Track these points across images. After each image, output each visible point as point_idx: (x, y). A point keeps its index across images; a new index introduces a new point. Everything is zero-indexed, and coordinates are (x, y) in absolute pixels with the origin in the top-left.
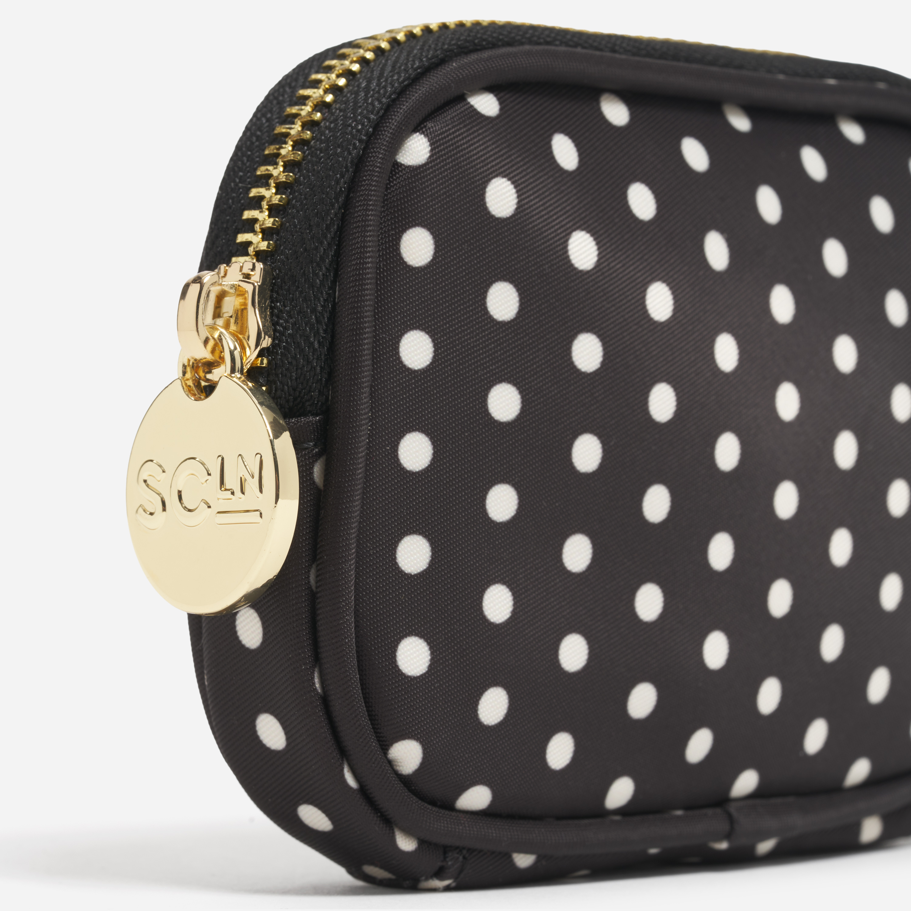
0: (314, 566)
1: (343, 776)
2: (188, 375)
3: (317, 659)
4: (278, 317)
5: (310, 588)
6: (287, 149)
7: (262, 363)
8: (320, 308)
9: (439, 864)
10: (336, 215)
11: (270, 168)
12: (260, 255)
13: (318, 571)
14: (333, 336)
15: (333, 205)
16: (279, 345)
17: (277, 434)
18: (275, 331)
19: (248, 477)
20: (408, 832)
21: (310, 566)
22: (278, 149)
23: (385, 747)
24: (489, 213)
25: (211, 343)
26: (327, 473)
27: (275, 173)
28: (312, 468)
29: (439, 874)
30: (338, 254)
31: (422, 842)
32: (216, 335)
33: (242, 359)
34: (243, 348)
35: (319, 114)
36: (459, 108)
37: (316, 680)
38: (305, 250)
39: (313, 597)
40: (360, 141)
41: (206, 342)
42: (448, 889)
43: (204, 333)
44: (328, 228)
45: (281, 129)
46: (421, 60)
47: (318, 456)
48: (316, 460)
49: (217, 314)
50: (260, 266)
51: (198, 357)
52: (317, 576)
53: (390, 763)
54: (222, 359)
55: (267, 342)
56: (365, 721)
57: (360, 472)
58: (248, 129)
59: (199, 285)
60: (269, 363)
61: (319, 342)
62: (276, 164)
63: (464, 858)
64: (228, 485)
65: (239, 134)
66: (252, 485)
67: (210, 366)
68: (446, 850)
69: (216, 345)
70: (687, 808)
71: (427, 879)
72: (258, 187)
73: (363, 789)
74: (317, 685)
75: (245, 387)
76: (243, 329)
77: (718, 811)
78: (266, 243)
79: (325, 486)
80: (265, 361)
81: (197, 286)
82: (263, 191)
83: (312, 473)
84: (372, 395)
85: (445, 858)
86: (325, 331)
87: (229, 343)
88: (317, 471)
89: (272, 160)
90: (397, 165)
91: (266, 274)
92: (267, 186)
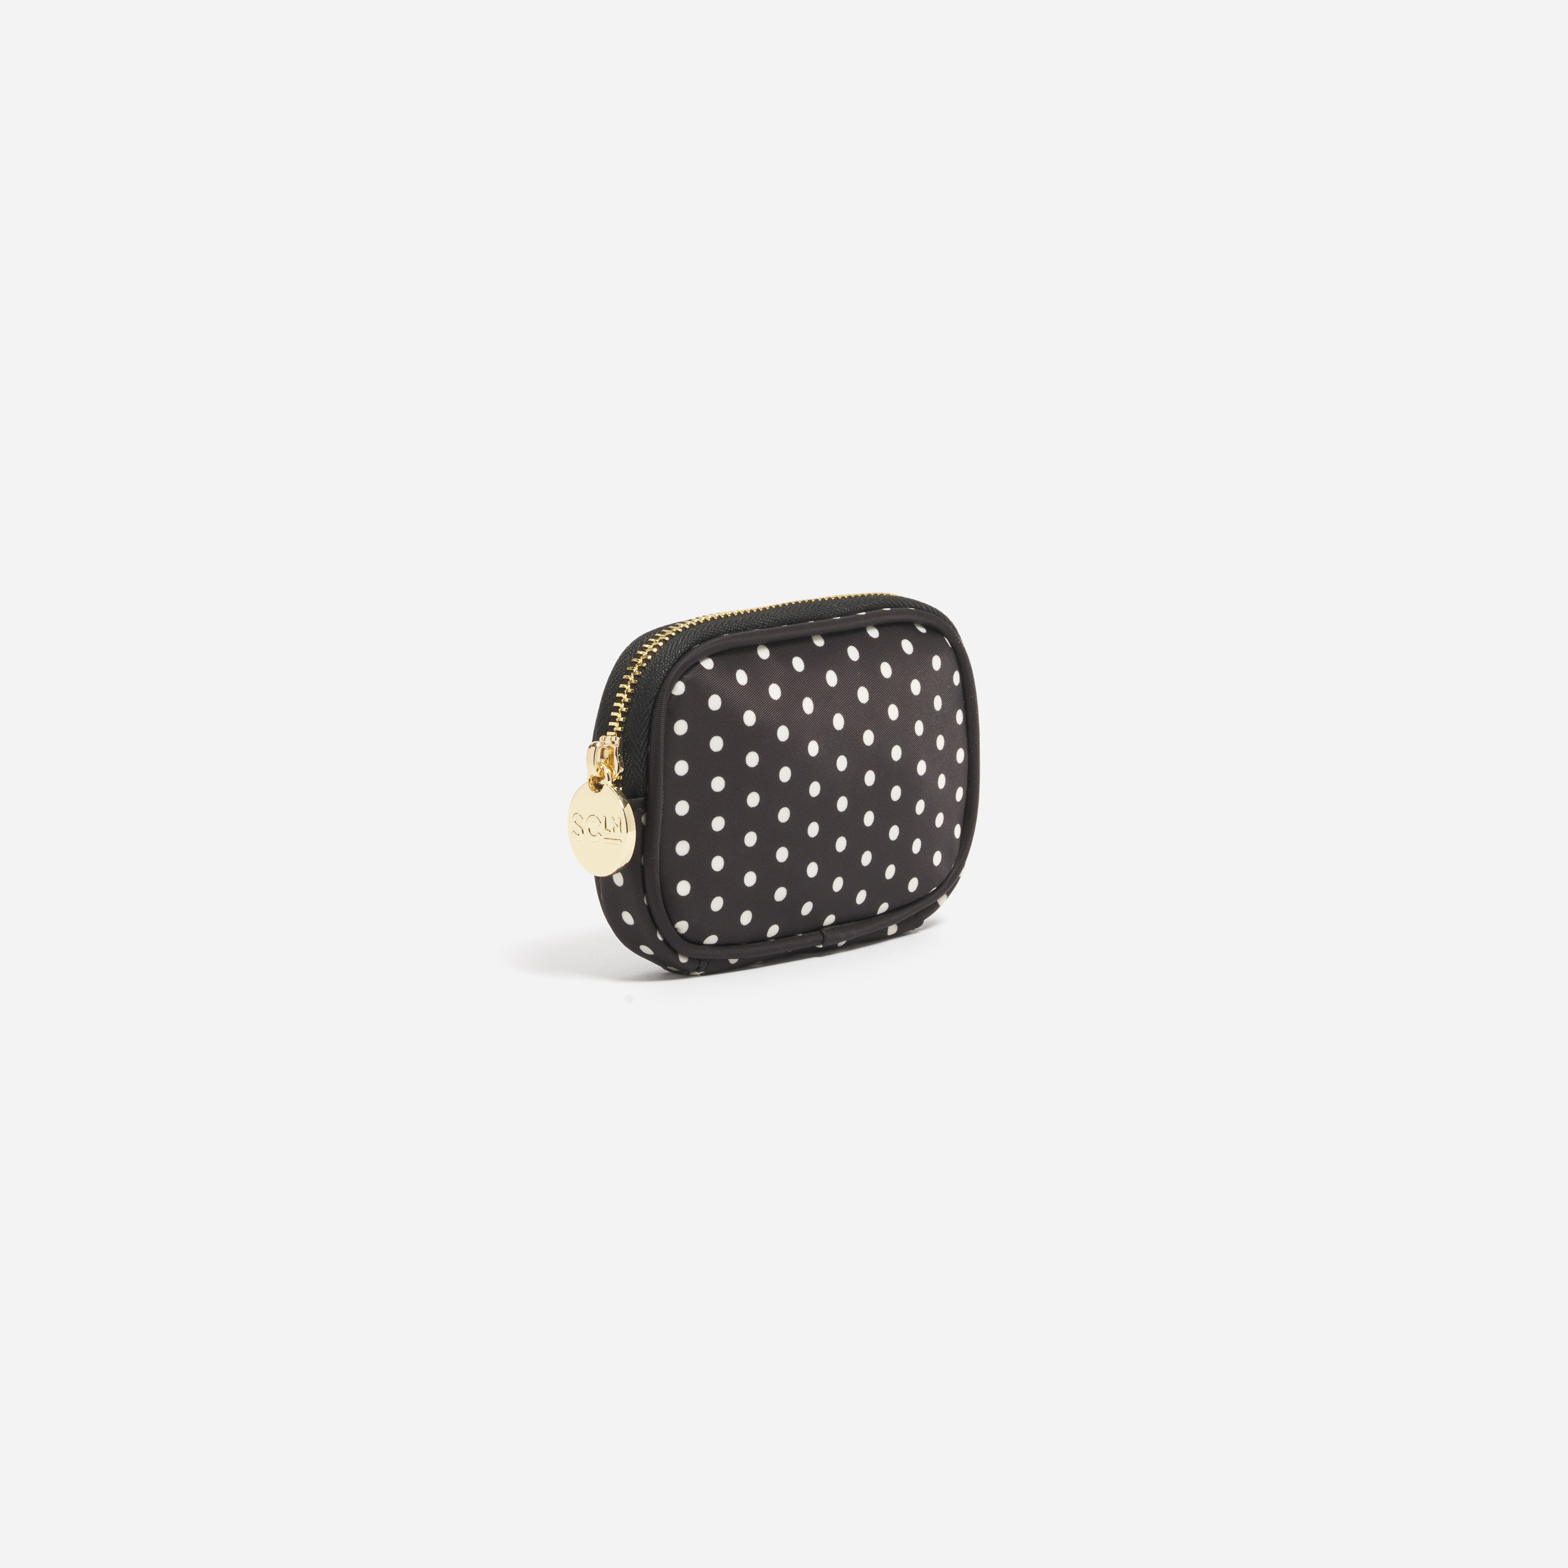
0: (643, 856)
1: (657, 936)
2: (591, 781)
3: (645, 892)
4: (626, 758)
5: (641, 864)
6: (636, 669)
7: (620, 778)
8: (642, 756)
9: (698, 966)
10: (648, 719)
11: (629, 676)
12: (619, 733)
13: (644, 858)
14: (648, 766)
15: (646, 715)
16: (626, 770)
17: (625, 806)
18: (625, 764)
19: (616, 826)
20: (684, 955)
21: (641, 856)
22: (633, 669)
23: (673, 923)
24: (710, 709)
25: (599, 770)
26: (647, 819)
27: (630, 679)
28: (641, 818)
29: (698, 970)
30: (649, 734)
31: (690, 959)
32: (601, 767)
33: (612, 776)
34: (612, 771)
35: (645, 664)
36: (697, 668)
37: (645, 900)
38: (636, 733)
39: (643, 868)
40: (665, 671)
41: (597, 770)
42: (702, 975)
43: (597, 766)
44: (645, 724)
45: (635, 660)
46: (681, 650)
47: (643, 813)
48: (643, 815)
49: (602, 757)
50: (618, 738)
51: (594, 775)
52: (644, 860)
53: (676, 929)
54: (604, 776)
55: (622, 770)
56: (665, 915)
57: (660, 820)
58: (620, 657)
59: (595, 748)
60: (623, 777)
61: (643, 770)
62: (630, 674)
63: (708, 963)
64: (608, 828)
65: (617, 658)
66: (617, 829)
67: (599, 779)
68: (700, 960)
69: (601, 771)
70: (803, 933)
71: (693, 972)
72: (623, 684)
73: (665, 941)
74: (645, 902)
75: (613, 789)
76: (612, 763)
77: (818, 932)
78: (623, 718)
79: (646, 823)
80: (621, 777)
81: (593, 748)
82: (625, 686)
83: (641, 820)
84: (664, 789)
85: (700, 963)
86: (645, 765)
87: (607, 771)
88: (643, 819)
89: (629, 673)
90: (672, 695)
91: (621, 741)
92: (627, 683)
